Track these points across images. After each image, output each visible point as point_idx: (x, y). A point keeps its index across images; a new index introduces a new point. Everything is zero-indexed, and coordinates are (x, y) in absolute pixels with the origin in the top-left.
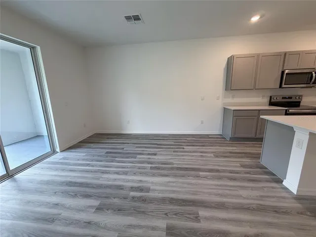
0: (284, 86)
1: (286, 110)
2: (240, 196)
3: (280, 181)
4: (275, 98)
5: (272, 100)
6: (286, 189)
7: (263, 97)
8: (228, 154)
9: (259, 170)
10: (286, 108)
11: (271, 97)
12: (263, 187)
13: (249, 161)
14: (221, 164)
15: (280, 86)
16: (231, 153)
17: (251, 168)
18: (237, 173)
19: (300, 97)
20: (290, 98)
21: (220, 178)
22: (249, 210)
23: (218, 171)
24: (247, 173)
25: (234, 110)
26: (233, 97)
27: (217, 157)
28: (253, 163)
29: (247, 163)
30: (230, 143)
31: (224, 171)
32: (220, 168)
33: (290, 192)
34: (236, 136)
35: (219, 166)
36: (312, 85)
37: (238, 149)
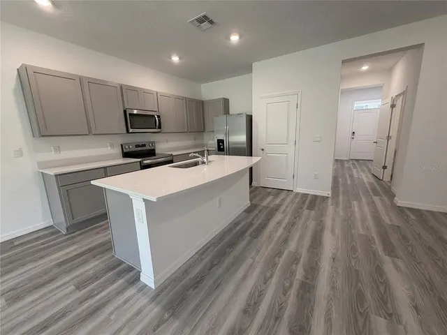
0: (131, 130)
1: (140, 162)
3: (137, 278)
4: (127, 147)
5: (125, 151)
7: (112, 146)
9: (110, 274)
10: (140, 160)
11: (122, 145)
13: (97, 263)
15: (128, 131)
17: (96, 279)
19: (153, 143)
20: (144, 145)
26: (58, 149)
30: (68, 239)
36: (159, 130)
37: (81, 247)
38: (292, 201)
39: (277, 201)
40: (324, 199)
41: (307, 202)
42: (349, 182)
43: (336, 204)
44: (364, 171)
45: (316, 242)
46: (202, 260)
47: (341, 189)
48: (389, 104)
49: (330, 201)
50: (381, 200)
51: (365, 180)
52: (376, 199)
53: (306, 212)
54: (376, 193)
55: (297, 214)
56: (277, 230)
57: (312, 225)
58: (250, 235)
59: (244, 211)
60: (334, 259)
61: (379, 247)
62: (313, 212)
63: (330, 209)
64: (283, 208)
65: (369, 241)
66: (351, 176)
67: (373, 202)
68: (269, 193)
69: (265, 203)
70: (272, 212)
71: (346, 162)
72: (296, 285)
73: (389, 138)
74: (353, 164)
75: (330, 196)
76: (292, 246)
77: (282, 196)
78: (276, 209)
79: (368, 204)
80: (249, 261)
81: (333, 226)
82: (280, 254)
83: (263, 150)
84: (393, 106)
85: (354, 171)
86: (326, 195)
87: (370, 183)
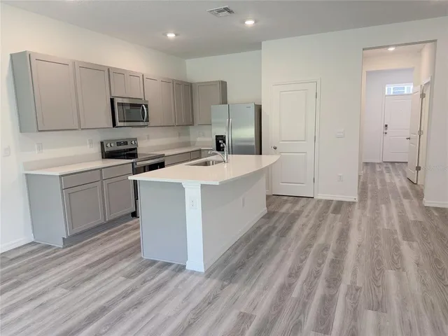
0: (118, 124)
1: (133, 163)
2: (168, 319)
3: (182, 268)
4: (109, 145)
5: (106, 149)
6: (193, 272)
7: (91, 143)
8: (89, 272)
10: (132, 161)
11: (102, 143)
12: (177, 286)
14: (96, 295)
15: (114, 125)
16: (90, 266)
17: (140, 272)
18: (133, 292)
20: (126, 143)
21: (120, 317)
22: (192, 324)
23: (103, 310)
24: (144, 282)
25: (61, 176)
26: (41, 147)
27: (74, 287)
28: (135, 265)
29: (129, 269)
31: (113, 302)
32: (102, 302)
33: (198, 274)
34: (78, 230)
35: (96, 300)
36: (146, 123)
37: (97, 255)
38: (315, 207)
39: (297, 208)
40: (350, 204)
41: (331, 208)
42: (379, 187)
43: (364, 207)
44: (398, 175)
45: (343, 236)
46: (236, 254)
47: (369, 194)
48: (419, 93)
49: (357, 205)
50: (410, 202)
51: (398, 185)
52: (406, 202)
53: (331, 216)
54: (406, 195)
55: (322, 217)
56: (303, 230)
57: (338, 225)
58: (277, 235)
59: (262, 218)
60: (359, 246)
61: (399, 236)
62: (339, 216)
63: (357, 212)
64: (305, 213)
65: (393, 232)
66: (383, 181)
67: (402, 205)
68: (286, 200)
69: (284, 210)
70: (293, 218)
71: (377, 166)
72: (327, 261)
73: (420, 133)
74: (386, 168)
75: (357, 200)
76: (321, 240)
77: (302, 202)
78: (298, 214)
79: (396, 206)
80: (282, 252)
81: (359, 224)
82: (310, 246)
83: (275, 148)
84: (423, 96)
85: (387, 176)
86: (353, 200)
87: (402, 188)
